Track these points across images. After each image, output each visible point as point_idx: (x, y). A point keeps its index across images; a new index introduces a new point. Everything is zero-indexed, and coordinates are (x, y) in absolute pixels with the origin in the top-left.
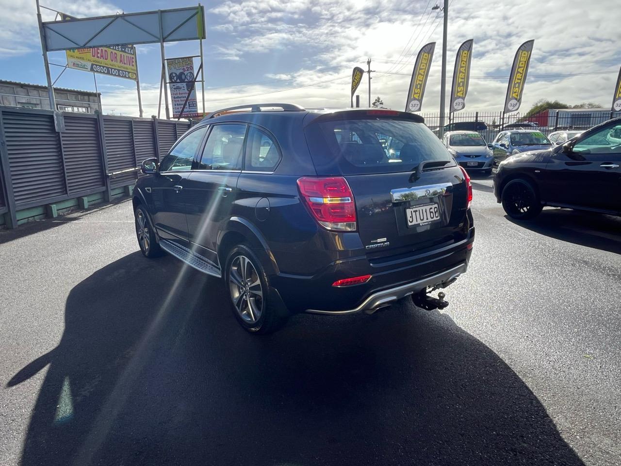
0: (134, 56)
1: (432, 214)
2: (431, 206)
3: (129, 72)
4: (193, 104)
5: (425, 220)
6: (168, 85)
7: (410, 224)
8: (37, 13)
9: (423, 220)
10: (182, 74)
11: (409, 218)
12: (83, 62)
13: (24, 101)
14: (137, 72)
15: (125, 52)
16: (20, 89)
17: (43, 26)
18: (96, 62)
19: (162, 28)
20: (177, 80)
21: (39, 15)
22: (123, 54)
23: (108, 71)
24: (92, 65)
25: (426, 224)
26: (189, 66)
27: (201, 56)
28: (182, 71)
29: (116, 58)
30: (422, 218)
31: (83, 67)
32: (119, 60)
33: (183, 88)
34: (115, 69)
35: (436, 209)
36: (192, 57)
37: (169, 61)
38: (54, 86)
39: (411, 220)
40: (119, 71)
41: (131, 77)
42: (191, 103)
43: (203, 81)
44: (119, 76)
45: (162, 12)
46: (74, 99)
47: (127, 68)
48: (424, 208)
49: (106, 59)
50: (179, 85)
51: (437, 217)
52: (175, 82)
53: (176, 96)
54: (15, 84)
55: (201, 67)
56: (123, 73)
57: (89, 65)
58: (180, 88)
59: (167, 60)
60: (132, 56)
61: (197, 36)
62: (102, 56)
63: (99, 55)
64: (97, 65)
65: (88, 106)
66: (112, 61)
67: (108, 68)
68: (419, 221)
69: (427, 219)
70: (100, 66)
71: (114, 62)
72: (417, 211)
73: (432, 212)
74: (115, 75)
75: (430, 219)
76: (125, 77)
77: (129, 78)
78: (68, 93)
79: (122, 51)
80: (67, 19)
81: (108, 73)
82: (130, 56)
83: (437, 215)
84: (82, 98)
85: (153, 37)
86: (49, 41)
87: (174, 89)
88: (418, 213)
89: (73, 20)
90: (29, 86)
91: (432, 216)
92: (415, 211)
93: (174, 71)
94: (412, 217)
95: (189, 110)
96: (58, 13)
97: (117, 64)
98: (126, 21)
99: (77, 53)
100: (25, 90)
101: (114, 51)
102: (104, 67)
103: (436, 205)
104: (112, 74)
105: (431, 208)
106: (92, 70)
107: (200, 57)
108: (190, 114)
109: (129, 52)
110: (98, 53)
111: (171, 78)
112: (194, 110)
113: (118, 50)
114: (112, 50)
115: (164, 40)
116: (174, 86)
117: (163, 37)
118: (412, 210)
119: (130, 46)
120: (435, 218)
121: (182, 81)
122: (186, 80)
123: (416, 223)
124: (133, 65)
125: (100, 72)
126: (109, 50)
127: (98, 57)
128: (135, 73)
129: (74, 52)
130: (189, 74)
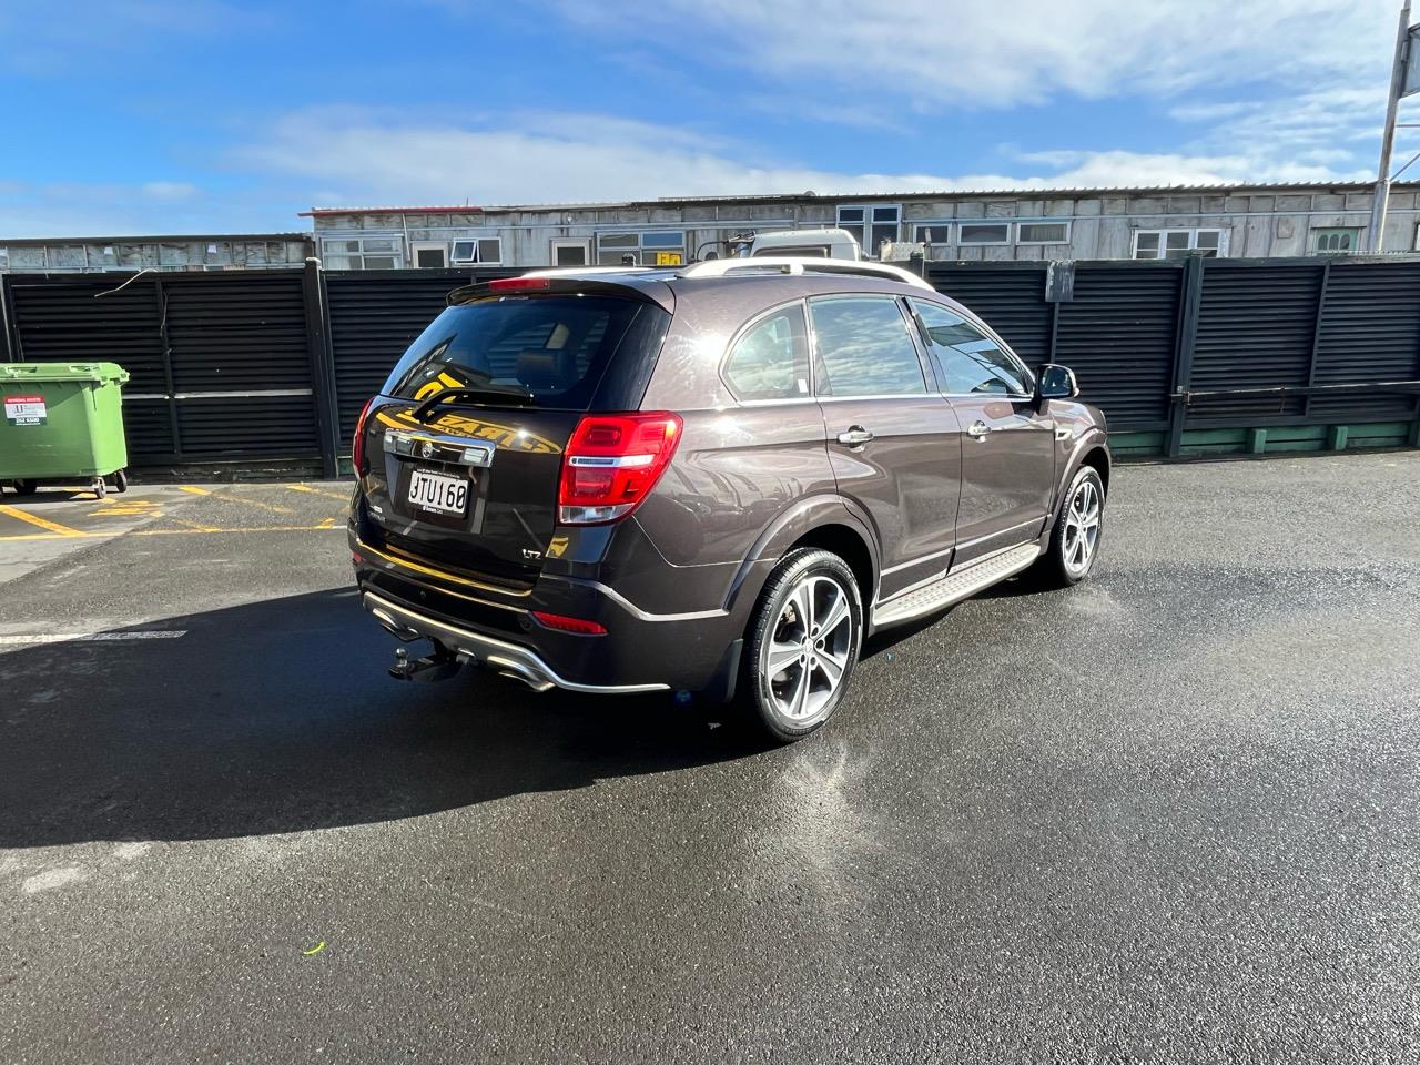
1: (451, 497)
2: (453, 481)
5: (435, 504)
7: (411, 499)
9: (431, 501)
11: (412, 489)
25: (433, 511)
30: (431, 497)
35: (462, 491)
38: (1397, 181)
39: (414, 494)
48: (440, 480)
51: (459, 507)
69: (439, 503)
72: (427, 480)
73: (453, 494)
75: (444, 506)
83: (460, 504)
88: (427, 484)
91: (450, 502)
94: (417, 488)
100: (1339, 198)
103: (465, 484)
105: (453, 485)
118: (421, 476)
120: (454, 508)
123: (420, 502)
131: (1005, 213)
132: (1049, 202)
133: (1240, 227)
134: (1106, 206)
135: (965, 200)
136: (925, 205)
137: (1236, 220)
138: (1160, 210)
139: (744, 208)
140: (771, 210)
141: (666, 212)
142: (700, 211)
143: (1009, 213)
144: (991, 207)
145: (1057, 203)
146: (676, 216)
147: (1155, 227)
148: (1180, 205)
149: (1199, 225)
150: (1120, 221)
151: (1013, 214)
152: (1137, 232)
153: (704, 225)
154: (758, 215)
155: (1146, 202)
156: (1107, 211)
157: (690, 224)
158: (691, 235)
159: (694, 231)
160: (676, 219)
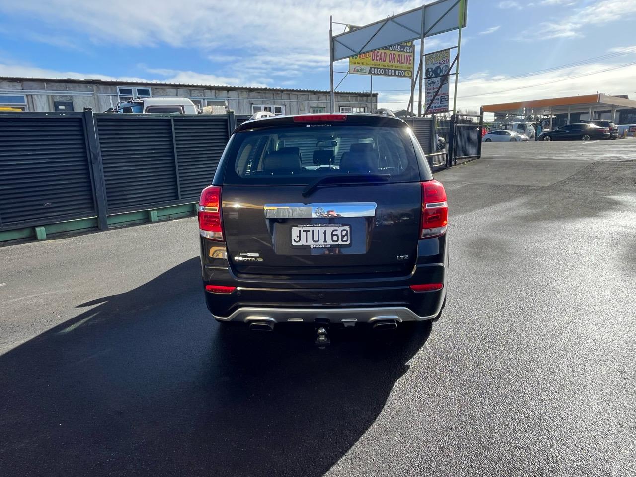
0: (412, 54)
1: (335, 237)
2: (336, 228)
3: (405, 71)
4: (445, 99)
5: (321, 242)
6: (424, 81)
7: (294, 243)
8: (330, 29)
9: (317, 241)
10: (438, 67)
11: (294, 237)
12: (363, 67)
13: (314, 106)
14: (414, 70)
15: (404, 51)
16: (313, 96)
17: (333, 40)
18: (376, 65)
19: (424, 24)
20: (432, 75)
21: (331, 31)
22: (401, 53)
23: (385, 72)
24: (371, 68)
25: (321, 247)
26: (445, 59)
27: (459, 47)
28: (438, 65)
29: (394, 58)
30: (316, 239)
31: (363, 71)
32: (396, 60)
33: (437, 83)
34: (391, 69)
35: (344, 232)
36: (449, 49)
37: (427, 56)
38: (337, 91)
39: (297, 239)
40: (395, 70)
41: (406, 75)
42: (443, 98)
43: (457, 74)
44: (395, 75)
45: (426, 7)
46: (354, 101)
47: (404, 67)
48: (322, 229)
49: (384, 61)
50: (434, 79)
51: (344, 241)
52: (431, 77)
53: (430, 92)
54: (310, 92)
55: (457, 57)
56: (399, 72)
57: (367, 68)
58: (434, 83)
59: (425, 55)
60: (410, 54)
61: (457, 26)
62: (381, 59)
63: (378, 58)
64: (374, 68)
65: (365, 106)
66: (390, 62)
67: (385, 69)
68: (310, 243)
69: (325, 241)
70: (378, 68)
71: (391, 63)
72: (309, 231)
73: (337, 235)
74: (391, 75)
75: (330, 243)
76: (401, 76)
77: (405, 76)
78: (350, 95)
79: (401, 51)
80: (353, 29)
81: (385, 74)
82: (407, 54)
83: (345, 239)
84: (361, 99)
85: (415, 34)
86: (336, 53)
87: (429, 84)
88: (310, 234)
89: (358, 29)
90: (320, 92)
91: (335, 240)
92: (306, 231)
93: (431, 66)
94: (299, 236)
95: (441, 105)
96: (347, 25)
97: (394, 64)
98: (396, 23)
99: (358, 59)
100: (317, 97)
101: (393, 52)
102: (381, 69)
103: (346, 228)
104: (388, 75)
105: (336, 230)
106: (370, 73)
107: (457, 48)
108: (441, 109)
109: (408, 51)
110: (377, 56)
111: (427, 73)
112: (444, 105)
113: (397, 51)
114: (391, 52)
115: (425, 35)
116: (429, 81)
117: (424, 32)
118: (302, 229)
119: (409, 44)
120: (340, 243)
121: (437, 76)
122: (441, 74)
123: (305, 244)
124: (410, 63)
125: (378, 74)
126: (388, 52)
127: (377, 60)
128: (411, 71)
129: (356, 58)
130: (444, 68)
131: (199, 95)
132: (217, 91)
133: (288, 106)
134: (240, 95)
135: (180, 88)
136: (162, 89)
137: (286, 103)
138: (260, 98)
139: (63, 84)
140: (79, 87)
141: (10, 84)
142: (34, 85)
143: (201, 95)
144: (193, 92)
145: (220, 92)
146: (18, 87)
147: (259, 104)
148: (267, 96)
149: (274, 104)
150: (246, 101)
151: (203, 96)
152: (253, 106)
153: (38, 92)
154: (72, 89)
155: (254, 94)
156: (240, 97)
157: (29, 92)
158: (30, 98)
159: (32, 95)
160: (18, 88)
